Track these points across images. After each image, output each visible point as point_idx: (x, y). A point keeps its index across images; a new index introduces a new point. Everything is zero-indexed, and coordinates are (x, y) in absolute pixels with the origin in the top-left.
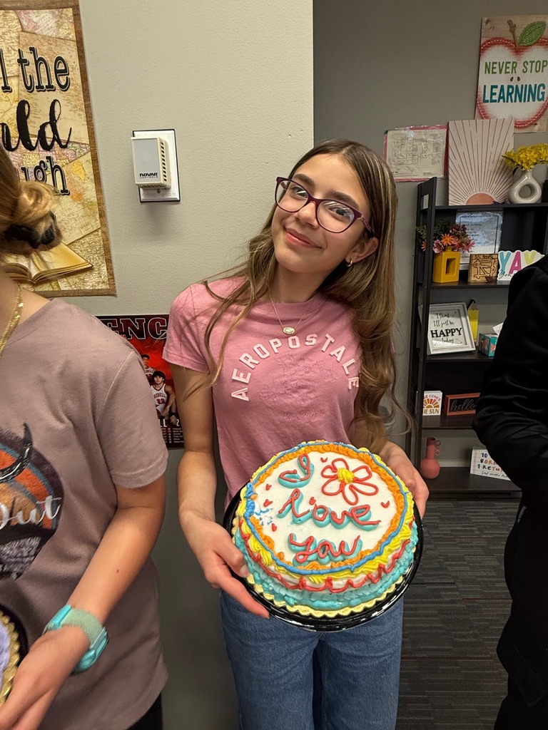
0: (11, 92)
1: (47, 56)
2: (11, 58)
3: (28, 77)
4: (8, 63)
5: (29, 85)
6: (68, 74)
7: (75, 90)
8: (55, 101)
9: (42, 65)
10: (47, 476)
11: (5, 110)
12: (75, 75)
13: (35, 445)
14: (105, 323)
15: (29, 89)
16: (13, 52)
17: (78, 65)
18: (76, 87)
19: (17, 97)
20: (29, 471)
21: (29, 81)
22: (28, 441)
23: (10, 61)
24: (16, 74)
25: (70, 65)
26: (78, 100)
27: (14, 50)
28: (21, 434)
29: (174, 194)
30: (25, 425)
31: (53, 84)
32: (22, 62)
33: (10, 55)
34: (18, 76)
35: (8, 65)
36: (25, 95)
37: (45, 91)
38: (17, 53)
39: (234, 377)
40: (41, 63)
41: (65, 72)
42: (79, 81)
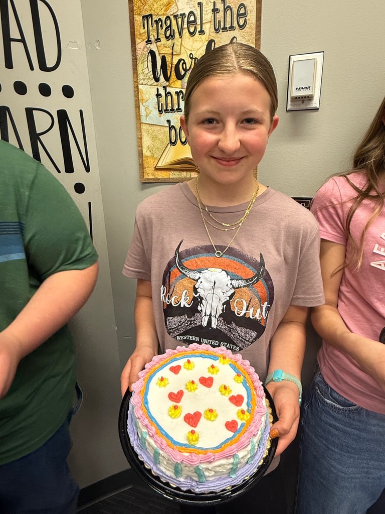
0: (204, 34)
1: (232, 4)
2: (207, 9)
3: (217, 22)
4: (205, 12)
5: (217, 28)
6: (246, 17)
7: (250, 28)
8: (234, 37)
9: (228, 11)
10: (269, 288)
11: (198, 48)
12: (252, 17)
13: (266, 267)
14: (300, 202)
15: (217, 30)
16: (210, 4)
17: (255, 8)
18: (251, 26)
19: (207, 38)
20: (261, 282)
21: (218, 24)
22: (262, 264)
23: (207, 11)
24: (210, 20)
25: (248, 9)
26: (251, 35)
27: (211, 2)
28: (259, 260)
29: (315, 103)
30: (261, 254)
31: (234, 25)
32: (215, 10)
33: (207, 6)
34: (211, 22)
35: (205, 14)
36: (214, 36)
37: (227, 31)
38: (213, 4)
39: (375, 251)
40: (228, 10)
41: (245, 14)
42: (254, 21)
